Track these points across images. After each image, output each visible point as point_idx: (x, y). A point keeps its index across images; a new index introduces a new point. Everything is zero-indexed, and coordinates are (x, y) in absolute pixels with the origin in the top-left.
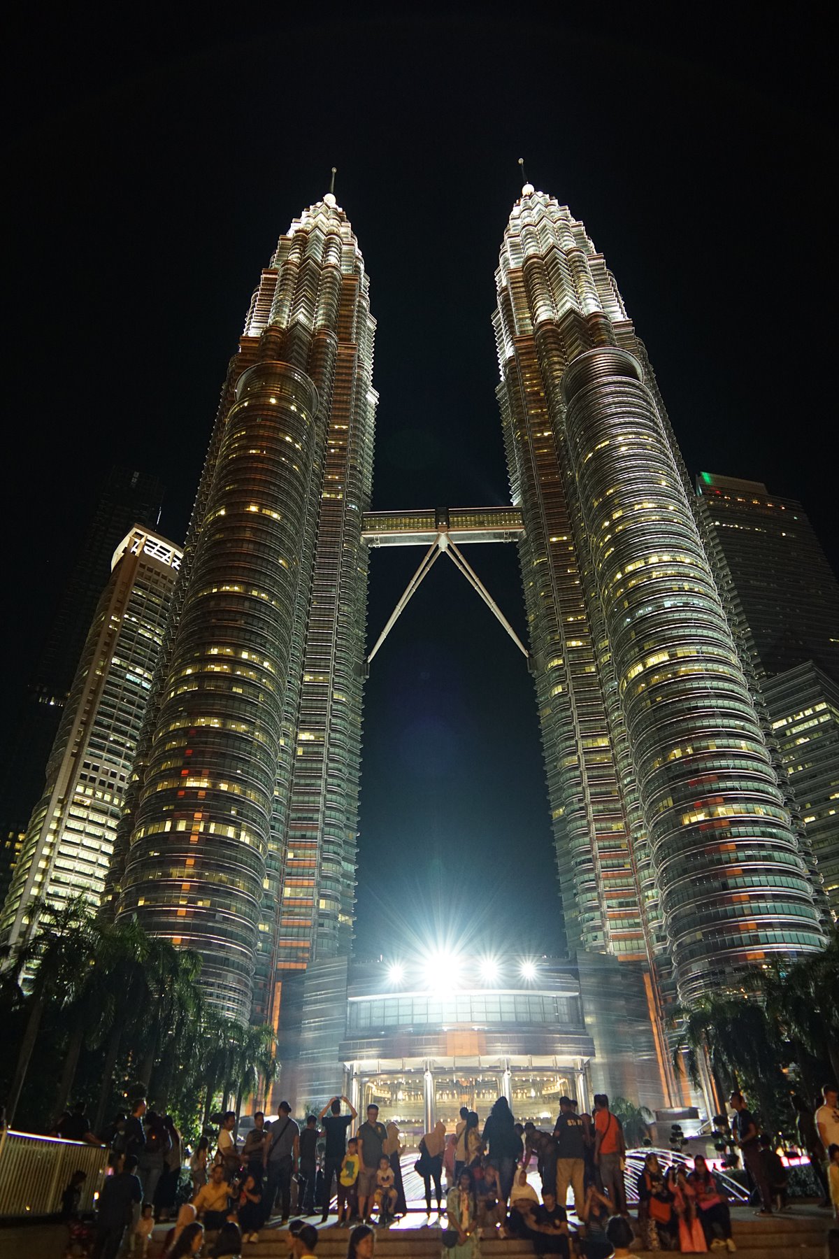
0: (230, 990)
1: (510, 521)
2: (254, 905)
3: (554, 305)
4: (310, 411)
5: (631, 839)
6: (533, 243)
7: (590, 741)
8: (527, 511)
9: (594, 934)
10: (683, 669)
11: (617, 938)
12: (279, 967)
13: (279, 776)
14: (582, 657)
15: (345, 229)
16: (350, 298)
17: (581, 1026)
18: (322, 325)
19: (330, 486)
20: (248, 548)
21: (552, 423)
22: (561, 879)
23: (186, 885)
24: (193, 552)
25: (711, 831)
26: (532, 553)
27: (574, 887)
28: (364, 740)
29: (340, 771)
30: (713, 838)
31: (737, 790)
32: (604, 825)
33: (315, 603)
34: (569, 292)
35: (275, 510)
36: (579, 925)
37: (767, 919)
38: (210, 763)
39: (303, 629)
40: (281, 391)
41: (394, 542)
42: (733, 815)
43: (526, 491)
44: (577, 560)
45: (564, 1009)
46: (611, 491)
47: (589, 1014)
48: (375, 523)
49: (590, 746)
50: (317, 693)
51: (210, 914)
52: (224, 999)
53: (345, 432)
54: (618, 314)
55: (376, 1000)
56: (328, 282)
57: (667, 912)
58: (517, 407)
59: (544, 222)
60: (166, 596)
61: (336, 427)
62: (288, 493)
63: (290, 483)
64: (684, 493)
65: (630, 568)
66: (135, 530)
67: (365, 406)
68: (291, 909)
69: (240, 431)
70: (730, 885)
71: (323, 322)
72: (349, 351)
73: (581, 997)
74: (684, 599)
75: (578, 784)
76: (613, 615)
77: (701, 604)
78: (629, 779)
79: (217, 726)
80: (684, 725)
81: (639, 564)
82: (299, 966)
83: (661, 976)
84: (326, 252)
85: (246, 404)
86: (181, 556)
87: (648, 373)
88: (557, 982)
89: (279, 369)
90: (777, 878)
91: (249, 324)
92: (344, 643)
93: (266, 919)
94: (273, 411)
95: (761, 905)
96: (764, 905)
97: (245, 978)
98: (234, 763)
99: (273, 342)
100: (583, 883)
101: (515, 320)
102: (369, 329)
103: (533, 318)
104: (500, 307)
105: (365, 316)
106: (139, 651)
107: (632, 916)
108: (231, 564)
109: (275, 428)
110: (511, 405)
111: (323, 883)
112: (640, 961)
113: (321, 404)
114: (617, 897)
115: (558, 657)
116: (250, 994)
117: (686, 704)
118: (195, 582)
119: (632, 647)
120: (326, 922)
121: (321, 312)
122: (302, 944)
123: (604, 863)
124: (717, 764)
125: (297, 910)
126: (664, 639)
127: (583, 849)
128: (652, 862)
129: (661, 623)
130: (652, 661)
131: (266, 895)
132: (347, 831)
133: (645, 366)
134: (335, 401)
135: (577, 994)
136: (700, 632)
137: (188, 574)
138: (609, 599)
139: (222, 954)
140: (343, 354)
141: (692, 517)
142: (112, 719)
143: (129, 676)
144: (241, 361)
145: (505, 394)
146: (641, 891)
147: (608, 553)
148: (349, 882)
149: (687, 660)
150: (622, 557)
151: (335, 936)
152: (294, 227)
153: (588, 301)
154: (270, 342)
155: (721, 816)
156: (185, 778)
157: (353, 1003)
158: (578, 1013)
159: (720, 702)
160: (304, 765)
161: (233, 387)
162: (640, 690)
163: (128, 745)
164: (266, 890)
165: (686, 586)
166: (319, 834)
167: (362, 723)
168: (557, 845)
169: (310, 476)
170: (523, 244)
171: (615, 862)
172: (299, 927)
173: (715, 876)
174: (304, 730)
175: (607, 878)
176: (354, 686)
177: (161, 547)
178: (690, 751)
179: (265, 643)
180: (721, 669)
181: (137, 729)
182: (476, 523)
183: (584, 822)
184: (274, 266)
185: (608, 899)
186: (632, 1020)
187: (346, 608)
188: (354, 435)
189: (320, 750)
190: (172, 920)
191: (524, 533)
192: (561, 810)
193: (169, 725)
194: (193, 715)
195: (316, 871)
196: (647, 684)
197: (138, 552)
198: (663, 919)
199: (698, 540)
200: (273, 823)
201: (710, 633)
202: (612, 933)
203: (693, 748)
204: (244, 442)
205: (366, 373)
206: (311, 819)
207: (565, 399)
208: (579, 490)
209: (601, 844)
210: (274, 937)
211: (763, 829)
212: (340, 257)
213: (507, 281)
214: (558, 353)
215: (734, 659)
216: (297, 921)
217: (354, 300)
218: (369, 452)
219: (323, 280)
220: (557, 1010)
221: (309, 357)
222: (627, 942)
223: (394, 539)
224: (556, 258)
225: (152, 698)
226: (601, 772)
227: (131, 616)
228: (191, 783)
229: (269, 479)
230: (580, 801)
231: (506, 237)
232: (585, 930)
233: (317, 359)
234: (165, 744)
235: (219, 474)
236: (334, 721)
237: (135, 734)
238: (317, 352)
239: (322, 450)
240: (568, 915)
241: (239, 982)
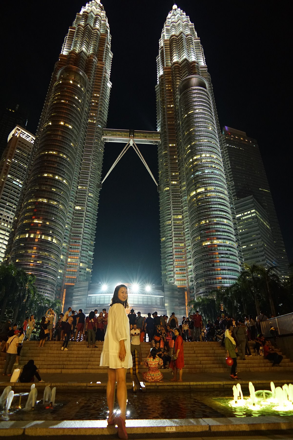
0: (48, 291)
1: (156, 137)
2: (57, 264)
3: (180, 56)
4: (85, 87)
5: (186, 249)
6: (174, 30)
7: (176, 216)
8: (162, 134)
9: (171, 279)
10: (209, 194)
11: (178, 280)
12: (65, 284)
13: (68, 221)
14: (176, 187)
15: (103, 14)
16: (103, 43)
17: (163, 306)
18: (92, 53)
19: (92, 117)
20: (59, 138)
21: (174, 103)
22: (162, 261)
23: (33, 256)
24: (39, 138)
25: (211, 248)
26: (162, 149)
27: (166, 263)
28: (98, 210)
29: (89, 220)
30: (212, 250)
31: (221, 235)
32: (177, 244)
33: (84, 161)
34: (185, 51)
35: (70, 125)
36: (166, 275)
37: (225, 276)
38: (43, 215)
39: (79, 170)
40: (74, 78)
41: (114, 141)
42: (219, 243)
43: (163, 127)
44: (178, 153)
45: (159, 301)
46: (192, 129)
47: (166, 303)
48: (107, 133)
49: (176, 218)
50: (83, 193)
51: (42, 266)
52: (46, 293)
53: (98, 97)
54: (202, 63)
55: (97, 296)
56: (95, 36)
57: (194, 273)
58: (162, 95)
59: (179, 22)
60: (29, 154)
61: (95, 95)
62: (75, 119)
63: (76, 114)
64: (217, 133)
65: (195, 158)
66: (17, 127)
67: (106, 88)
68: (70, 266)
69: (58, 93)
70: (215, 265)
71: (92, 52)
72: (102, 65)
73: (164, 298)
74: (212, 170)
75: (170, 230)
76: (187, 174)
77: (218, 173)
78: (187, 230)
79: (46, 202)
80: (207, 213)
81: (198, 157)
82: (72, 284)
83: (190, 292)
84: (95, 23)
85: (61, 82)
86: (34, 139)
87: (210, 87)
88: (157, 293)
89: (74, 69)
90: (230, 264)
91: (63, 49)
92: (93, 176)
93: (61, 268)
94: (71, 86)
95: (224, 272)
96: (225, 272)
97: (53, 287)
98: (51, 215)
99: (72, 58)
100: (169, 262)
101: (165, 61)
102: (110, 56)
103: (171, 60)
104: (160, 54)
105: (109, 52)
106: (18, 173)
107: (183, 274)
108: (53, 143)
109: (71, 93)
110: (160, 93)
111: (82, 258)
112: (185, 288)
113: (90, 85)
114: (180, 267)
115: (168, 187)
116: (55, 292)
117: (208, 206)
118: (39, 149)
119: (193, 185)
120: (82, 270)
121: (92, 48)
122: (73, 277)
123: (176, 256)
124: (216, 226)
125: (72, 266)
126: (204, 184)
127: (170, 251)
128: (192, 257)
129: (203, 178)
130: (199, 191)
131: (62, 261)
132: (91, 241)
133: (210, 84)
134: (95, 85)
135: (163, 296)
136: (216, 182)
137: (37, 146)
138: (187, 168)
139: (45, 279)
140: (99, 66)
141: (218, 142)
142: (8, 197)
143: (14, 182)
144: (60, 64)
145: (158, 89)
146: (187, 266)
147: (188, 152)
148: (91, 258)
149: (211, 191)
150: (193, 154)
151: (85, 275)
152: (83, 10)
153: (192, 56)
154: (71, 58)
155: (215, 243)
156: (34, 219)
157: (90, 296)
158: (163, 302)
159: (219, 206)
160: (77, 218)
161: (56, 75)
162: (194, 200)
163: (14, 207)
164: (61, 259)
165: (213, 166)
166: (81, 241)
167: (98, 204)
168: (162, 250)
169: (84, 113)
170: (171, 30)
171: (180, 256)
172: (73, 272)
173: (211, 262)
174: (77, 206)
175: (177, 261)
176: (96, 191)
177: (27, 135)
178: (208, 222)
179: (64, 173)
180: (221, 195)
181: (17, 201)
182: (144, 137)
183: (171, 243)
184: (74, 26)
185: (176, 268)
186: (180, 305)
187: (95, 163)
188: (102, 99)
189: (83, 213)
190: (28, 267)
191: (160, 142)
192: (164, 238)
193: (28, 200)
194: (37, 197)
195: (79, 254)
196: (196, 198)
197: (18, 136)
198: (193, 275)
199: (219, 150)
200: (65, 237)
201: (219, 183)
202: (176, 278)
203: (209, 221)
204: (59, 97)
205: (108, 75)
206: (78, 236)
207: (179, 93)
208: (181, 128)
209: (176, 250)
210: (64, 274)
211: (228, 248)
212: (100, 26)
213: (163, 44)
214: (179, 75)
215: (226, 192)
216: (72, 269)
217: (105, 45)
218: (107, 106)
219: (93, 34)
220: (156, 301)
221: (86, 66)
222: (181, 282)
223: (114, 140)
224: (182, 37)
225: (22, 190)
226: (178, 227)
227: (15, 160)
228: (36, 221)
229: (68, 112)
230: (171, 236)
231: (165, 26)
232: (168, 277)
233: (89, 67)
234: (26, 207)
235: (49, 109)
236: (88, 203)
237: (16, 203)
238: (90, 64)
239: (89, 103)
240: (163, 273)
241: (51, 288)
